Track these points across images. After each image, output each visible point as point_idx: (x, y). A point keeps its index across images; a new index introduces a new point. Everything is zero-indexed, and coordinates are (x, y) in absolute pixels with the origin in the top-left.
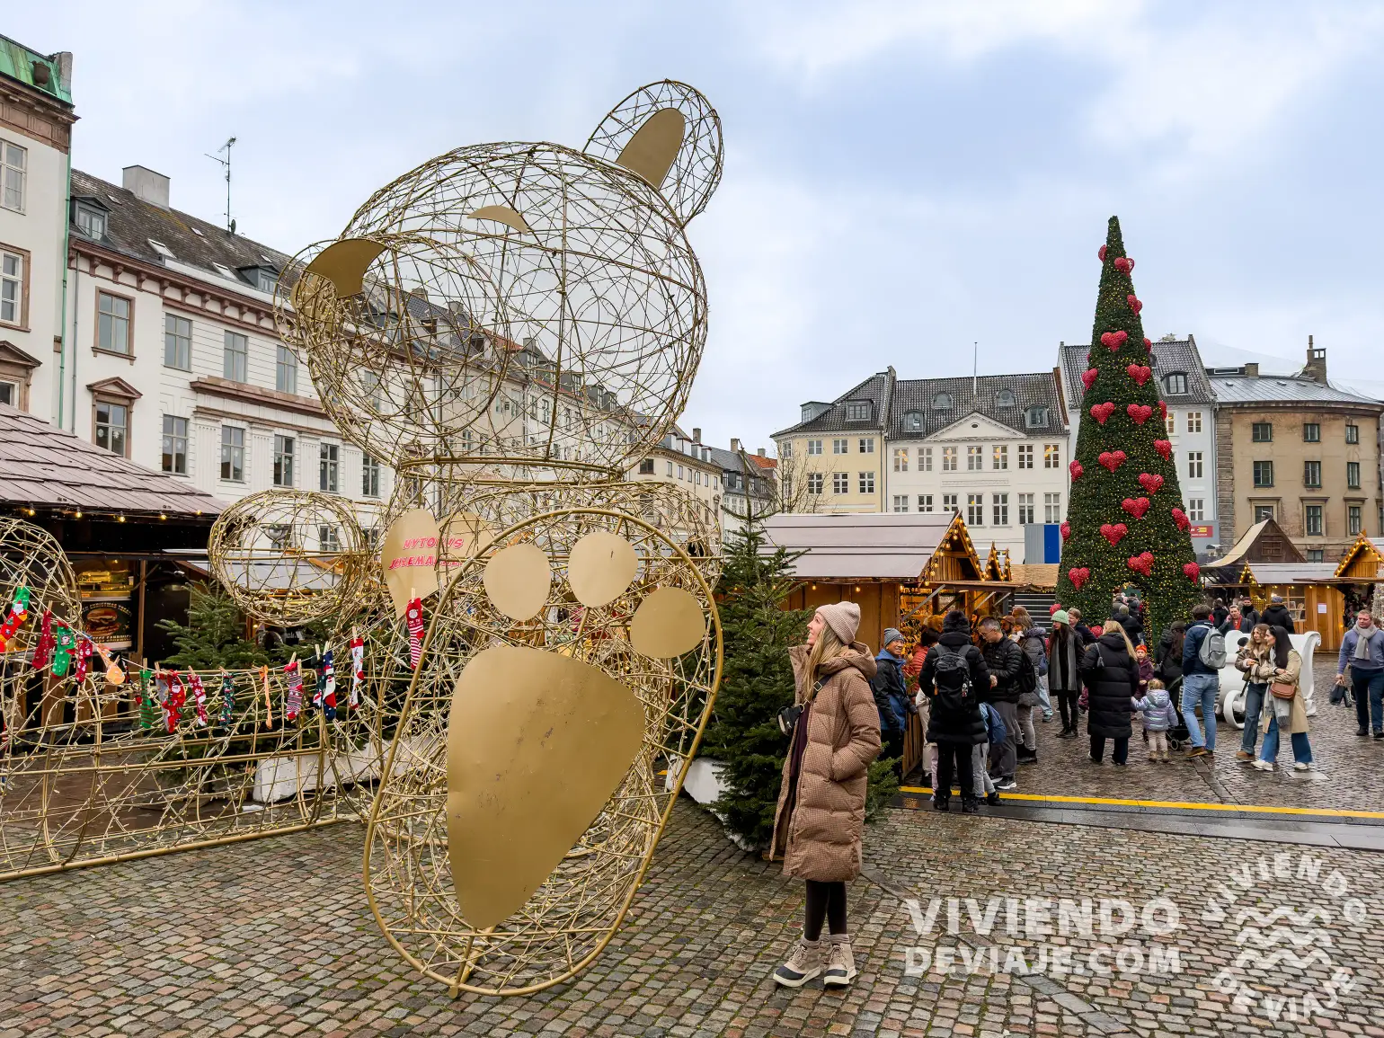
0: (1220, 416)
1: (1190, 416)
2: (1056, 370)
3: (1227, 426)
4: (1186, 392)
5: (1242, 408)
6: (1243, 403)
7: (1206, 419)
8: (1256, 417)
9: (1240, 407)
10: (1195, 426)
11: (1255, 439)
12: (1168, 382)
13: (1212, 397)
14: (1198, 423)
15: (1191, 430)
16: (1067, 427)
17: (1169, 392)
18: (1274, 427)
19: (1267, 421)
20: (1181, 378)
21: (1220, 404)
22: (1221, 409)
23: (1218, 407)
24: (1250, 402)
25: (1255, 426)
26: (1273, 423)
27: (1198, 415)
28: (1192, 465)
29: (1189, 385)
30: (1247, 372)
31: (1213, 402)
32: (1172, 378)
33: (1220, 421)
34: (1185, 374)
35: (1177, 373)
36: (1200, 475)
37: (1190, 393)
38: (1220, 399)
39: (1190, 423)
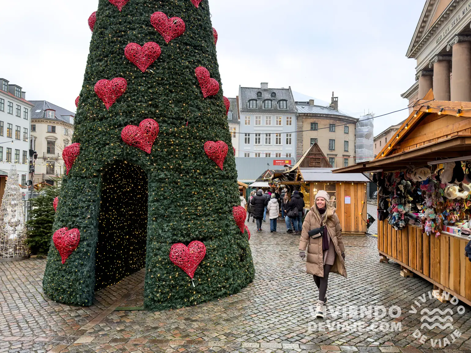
0: (299, 119)
1: (288, 118)
2: (237, 97)
3: (301, 123)
4: (286, 108)
5: (307, 116)
6: (307, 114)
7: (294, 120)
8: (312, 120)
9: (306, 115)
10: (289, 123)
11: (312, 129)
12: (280, 103)
13: (296, 111)
14: (290, 121)
15: (287, 124)
16: (239, 120)
17: (280, 108)
18: (319, 124)
19: (316, 122)
20: (285, 102)
21: (299, 113)
22: (299, 116)
23: (298, 115)
24: (310, 114)
25: (312, 124)
26: (318, 123)
27: (291, 118)
28: (287, 139)
29: (288, 105)
30: (310, 103)
31: (296, 113)
32: (281, 102)
33: (299, 121)
34: (286, 101)
35: (283, 100)
36: (290, 143)
37: (288, 109)
38: (299, 112)
39: (288, 121)
